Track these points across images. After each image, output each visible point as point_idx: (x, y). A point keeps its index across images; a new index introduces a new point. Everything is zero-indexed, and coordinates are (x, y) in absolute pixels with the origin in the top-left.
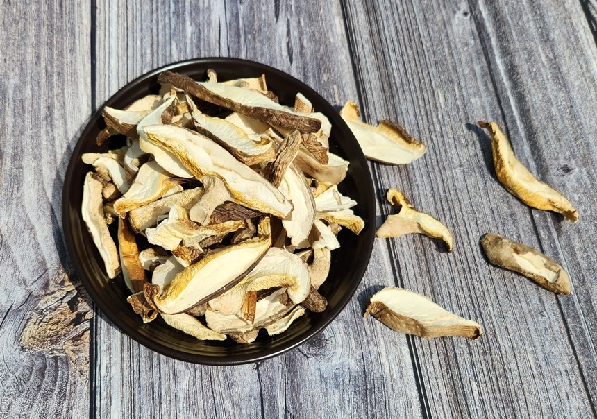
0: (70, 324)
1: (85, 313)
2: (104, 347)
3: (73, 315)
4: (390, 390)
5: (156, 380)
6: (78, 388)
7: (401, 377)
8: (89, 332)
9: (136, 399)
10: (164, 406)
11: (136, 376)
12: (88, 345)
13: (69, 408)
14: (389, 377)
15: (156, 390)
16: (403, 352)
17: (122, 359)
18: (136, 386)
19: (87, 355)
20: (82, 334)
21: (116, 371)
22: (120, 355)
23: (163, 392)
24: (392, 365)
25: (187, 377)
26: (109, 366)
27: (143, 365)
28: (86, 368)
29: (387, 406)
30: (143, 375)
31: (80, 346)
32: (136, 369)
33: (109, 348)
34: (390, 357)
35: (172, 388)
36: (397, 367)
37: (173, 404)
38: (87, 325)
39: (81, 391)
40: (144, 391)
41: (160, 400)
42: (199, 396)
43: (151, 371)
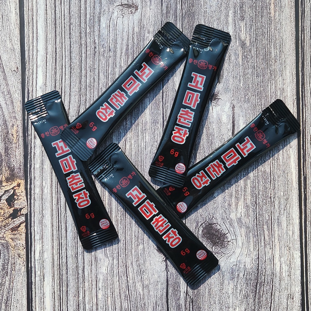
0: (9, 217)
1: (21, 209)
2: (37, 237)
3: (11, 211)
4: (277, 285)
5: (81, 265)
6: (17, 268)
7: (289, 276)
8: (24, 224)
9: (64, 278)
10: (86, 284)
11: (64, 260)
12: (24, 235)
13: (11, 281)
14: (278, 275)
15: (80, 272)
16: (295, 255)
17: (53, 247)
18: (64, 268)
19: (24, 242)
20: (19, 226)
21: (47, 256)
22: (50, 244)
23: (86, 274)
24: (283, 265)
25: (106, 264)
26: (42, 252)
27: (70, 253)
28: (23, 252)
29: (273, 297)
30: (70, 260)
31: (18, 236)
32: (64, 255)
33: (42, 238)
34: (282, 259)
35: (94, 271)
36: (287, 268)
37: (94, 283)
38: (23, 219)
39: (20, 270)
40: (70, 272)
41: (84, 280)
42: (116, 279)
43: (77, 258)
